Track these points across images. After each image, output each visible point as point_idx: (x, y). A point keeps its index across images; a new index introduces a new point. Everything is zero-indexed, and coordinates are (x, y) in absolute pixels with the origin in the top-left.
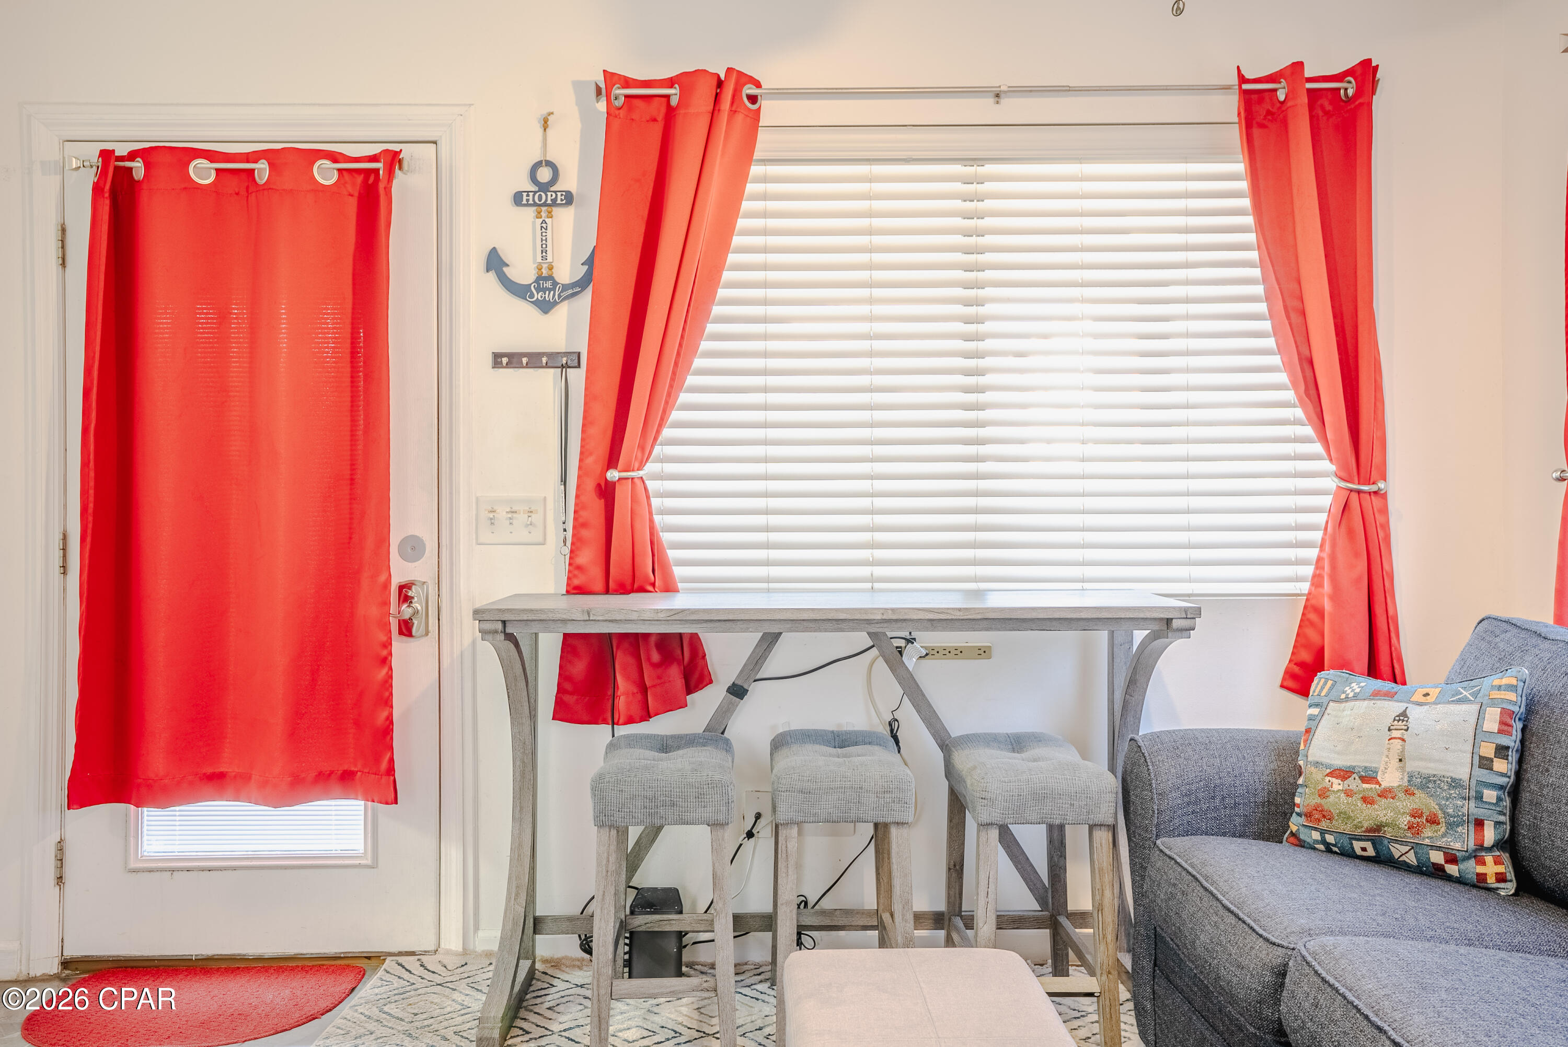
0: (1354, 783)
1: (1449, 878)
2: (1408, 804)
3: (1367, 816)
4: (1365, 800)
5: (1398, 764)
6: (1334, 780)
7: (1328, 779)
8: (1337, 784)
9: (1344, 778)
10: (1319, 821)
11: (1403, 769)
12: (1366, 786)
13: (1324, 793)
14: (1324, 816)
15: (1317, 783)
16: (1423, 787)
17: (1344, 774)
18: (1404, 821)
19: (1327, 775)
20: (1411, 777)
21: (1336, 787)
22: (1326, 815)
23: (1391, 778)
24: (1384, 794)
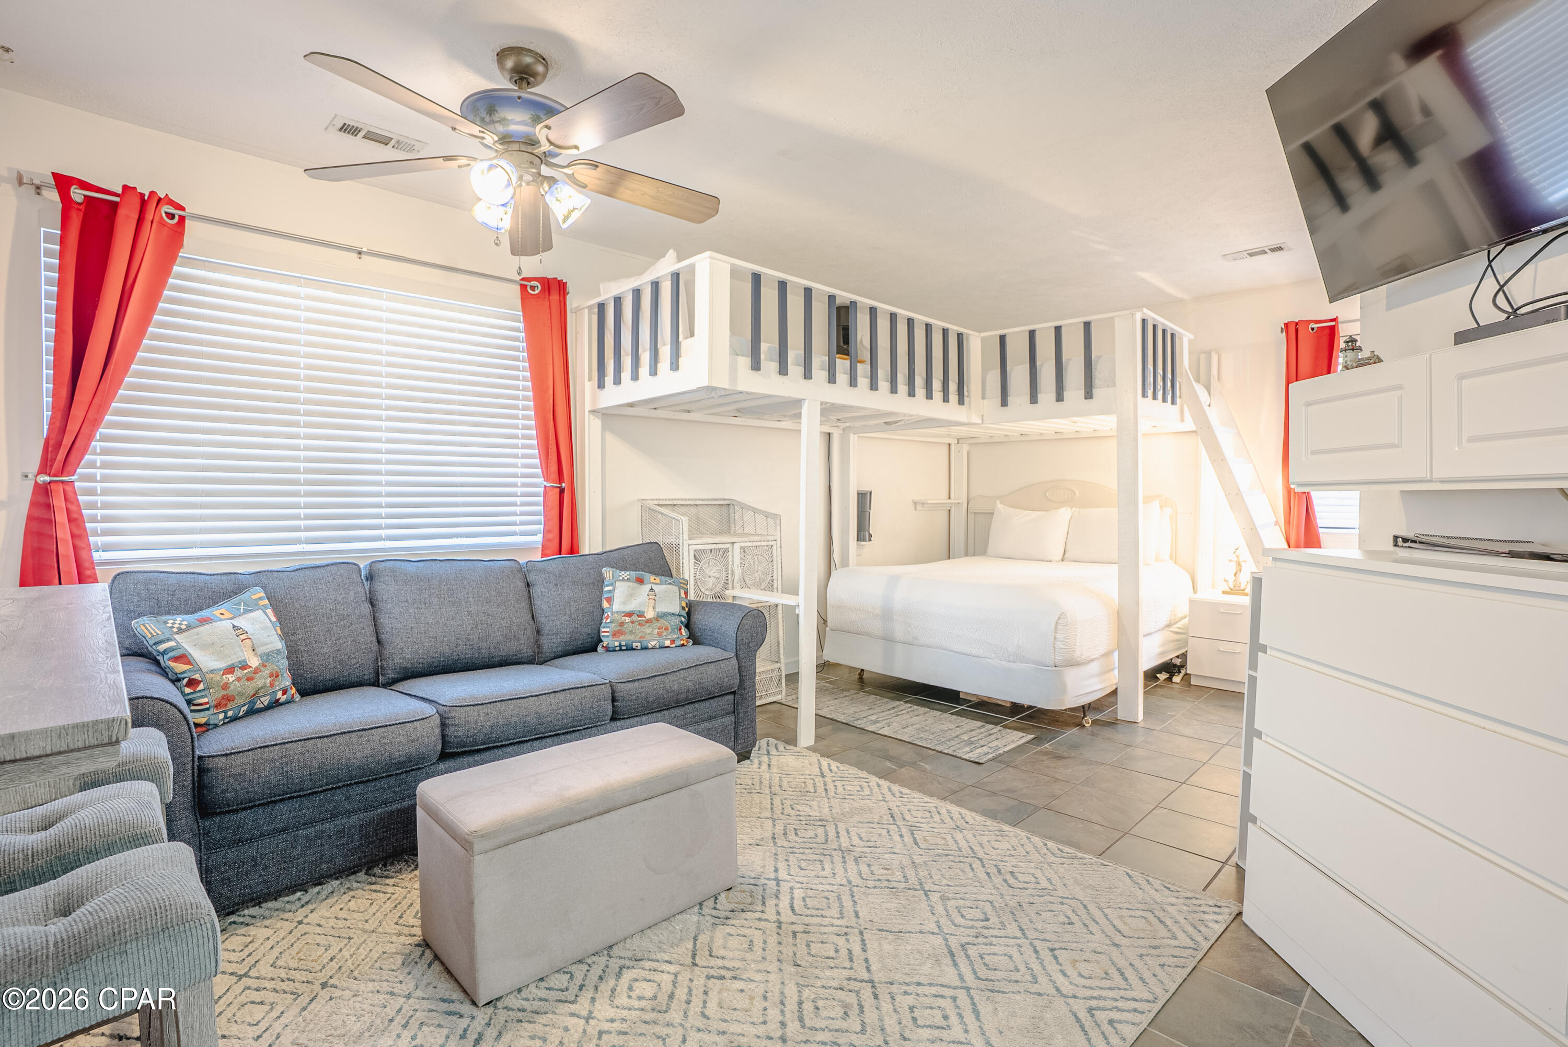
0: (239, 673)
1: (282, 704)
2: (267, 672)
3: (250, 687)
4: (249, 679)
5: (253, 653)
6: (228, 676)
7: (224, 677)
8: (231, 678)
9: (232, 673)
10: (226, 704)
11: (256, 654)
12: (245, 671)
13: (225, 686)
14: (229, 700)
15: (219, 682)
16: (267, 661)
17: (230, 670)
18: (268, 681)
19: (223, 675)
20: (261, 656)
21: (231, 680)
22: (229, 699)
23: (254, 662)
24: (257, 671)
